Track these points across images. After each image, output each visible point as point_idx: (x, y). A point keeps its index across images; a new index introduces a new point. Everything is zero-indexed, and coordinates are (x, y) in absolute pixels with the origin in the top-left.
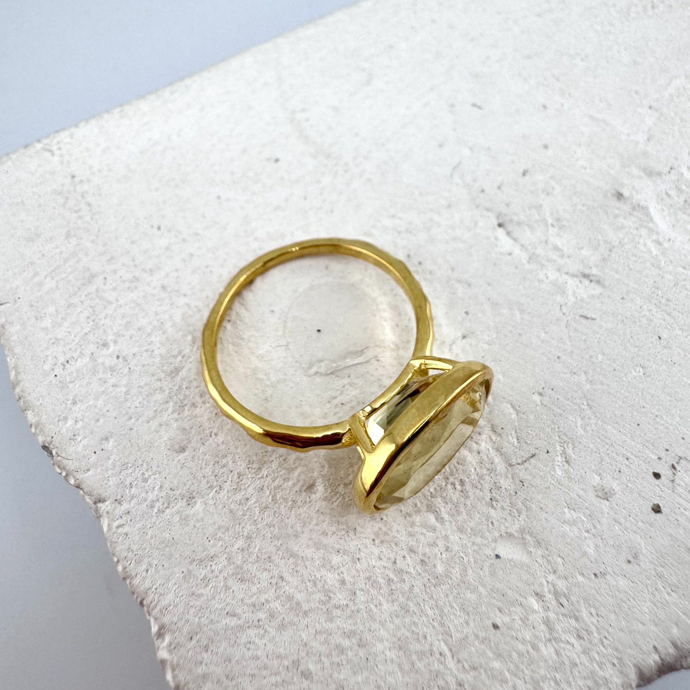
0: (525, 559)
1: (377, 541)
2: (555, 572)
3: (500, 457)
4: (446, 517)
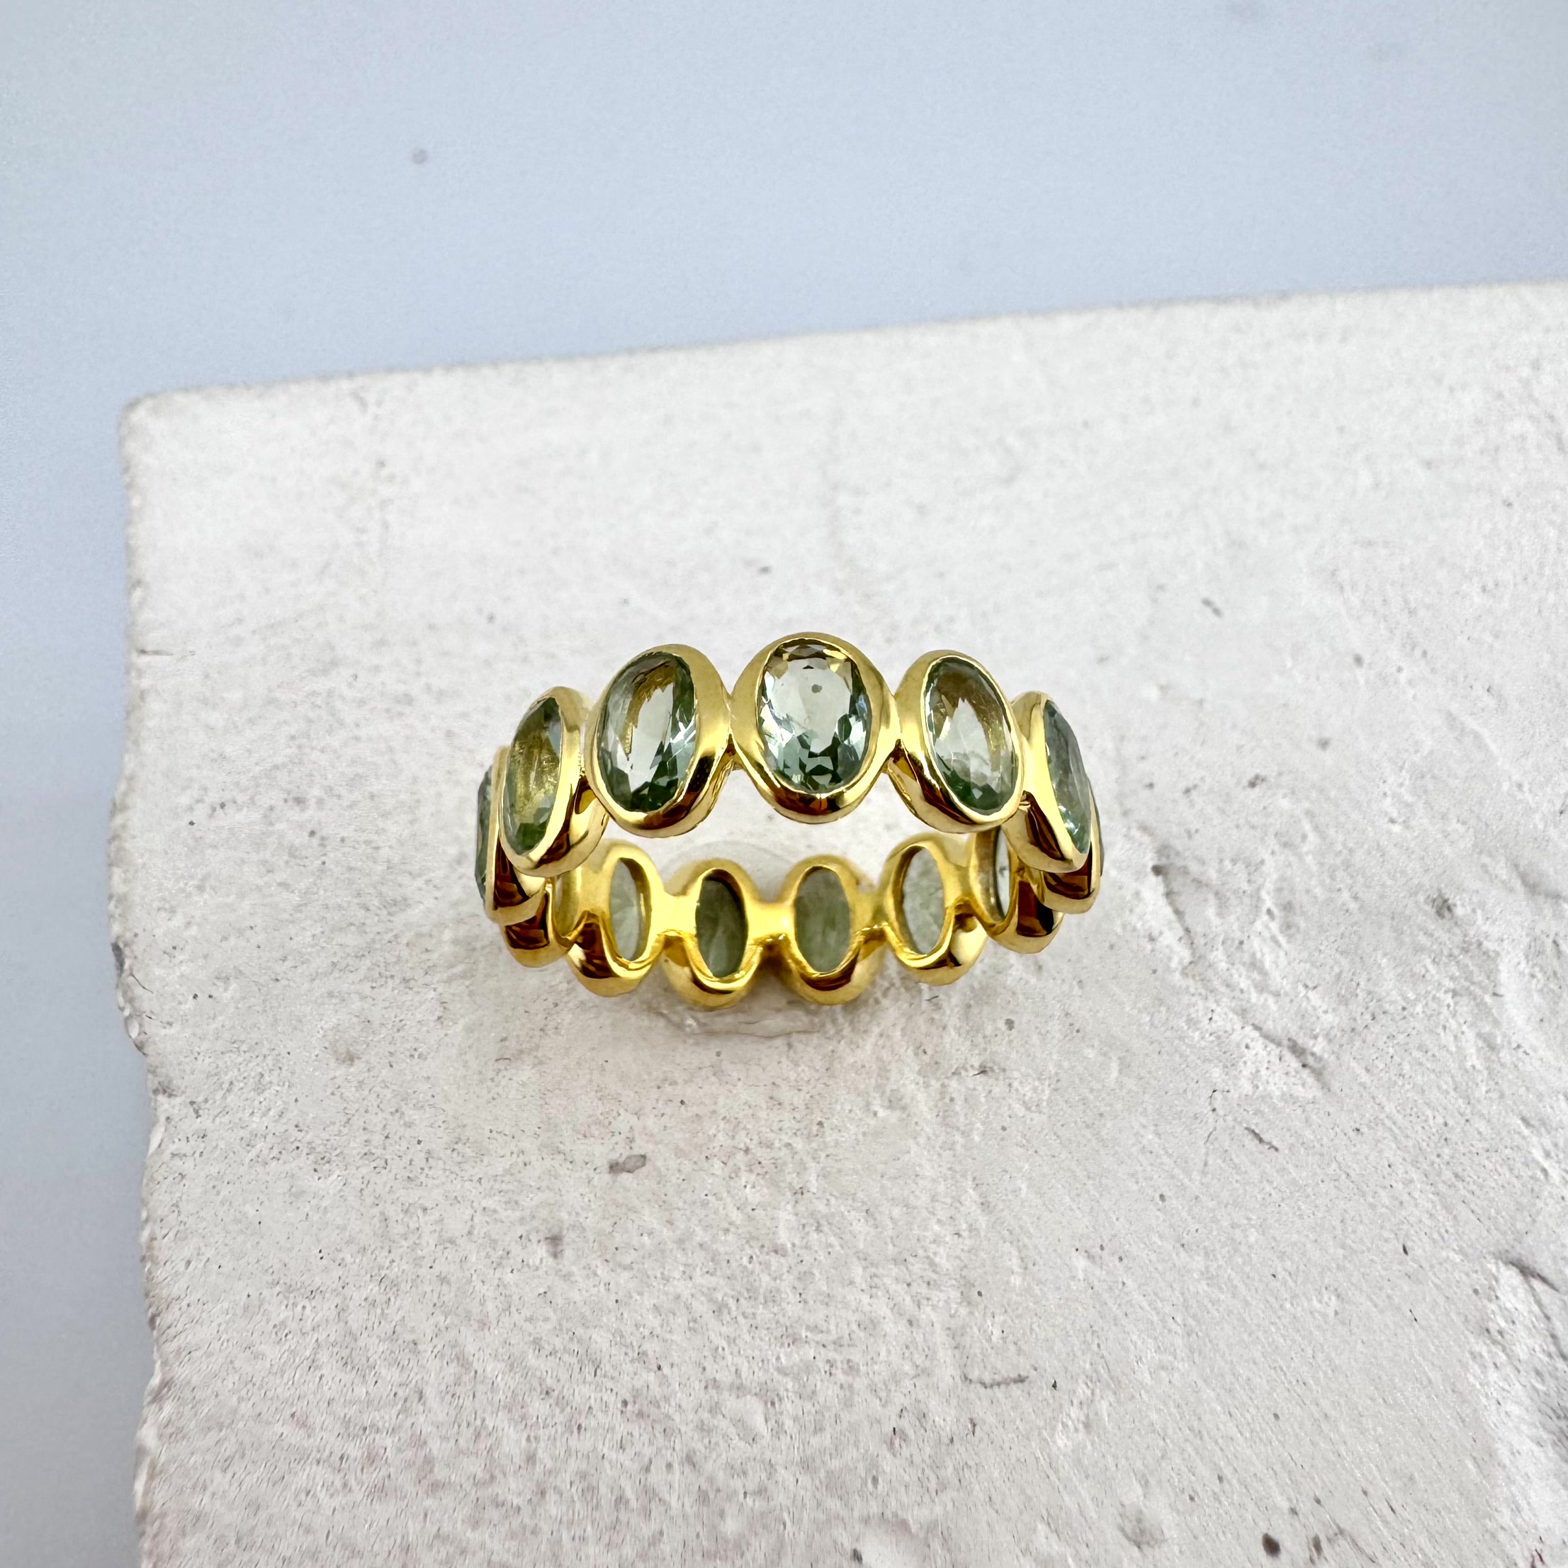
1: (630, 1408)
3: (950, 1352)
4: (788, 1423)
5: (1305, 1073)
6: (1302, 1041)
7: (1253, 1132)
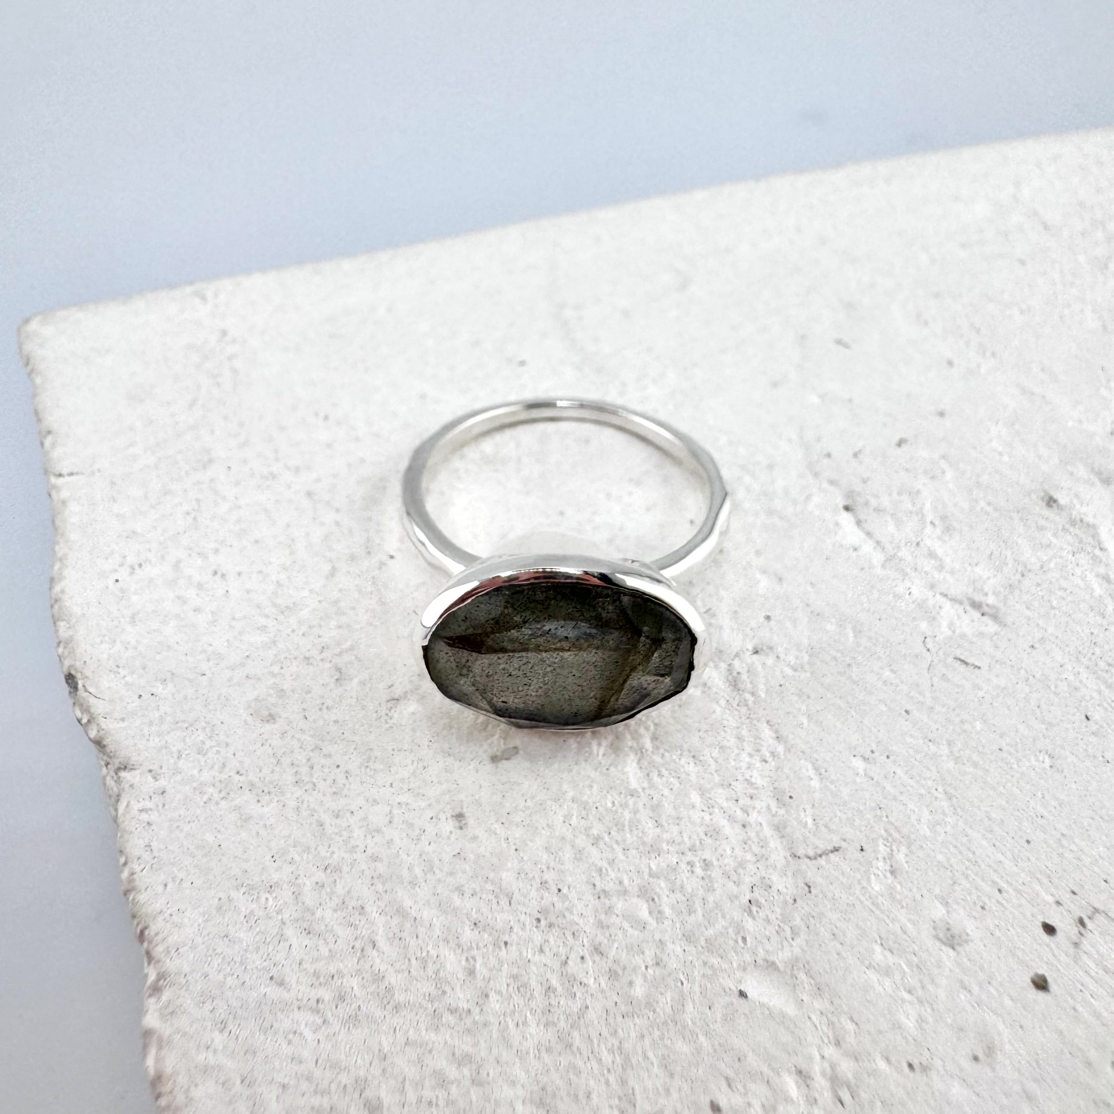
0: (791, 1010)
1: (543, 922)
2: (838, 1043)
3: (778, 841)
4: (668, 911)
5: (985, 618)
6: (978, 598)
7: (960, 659)
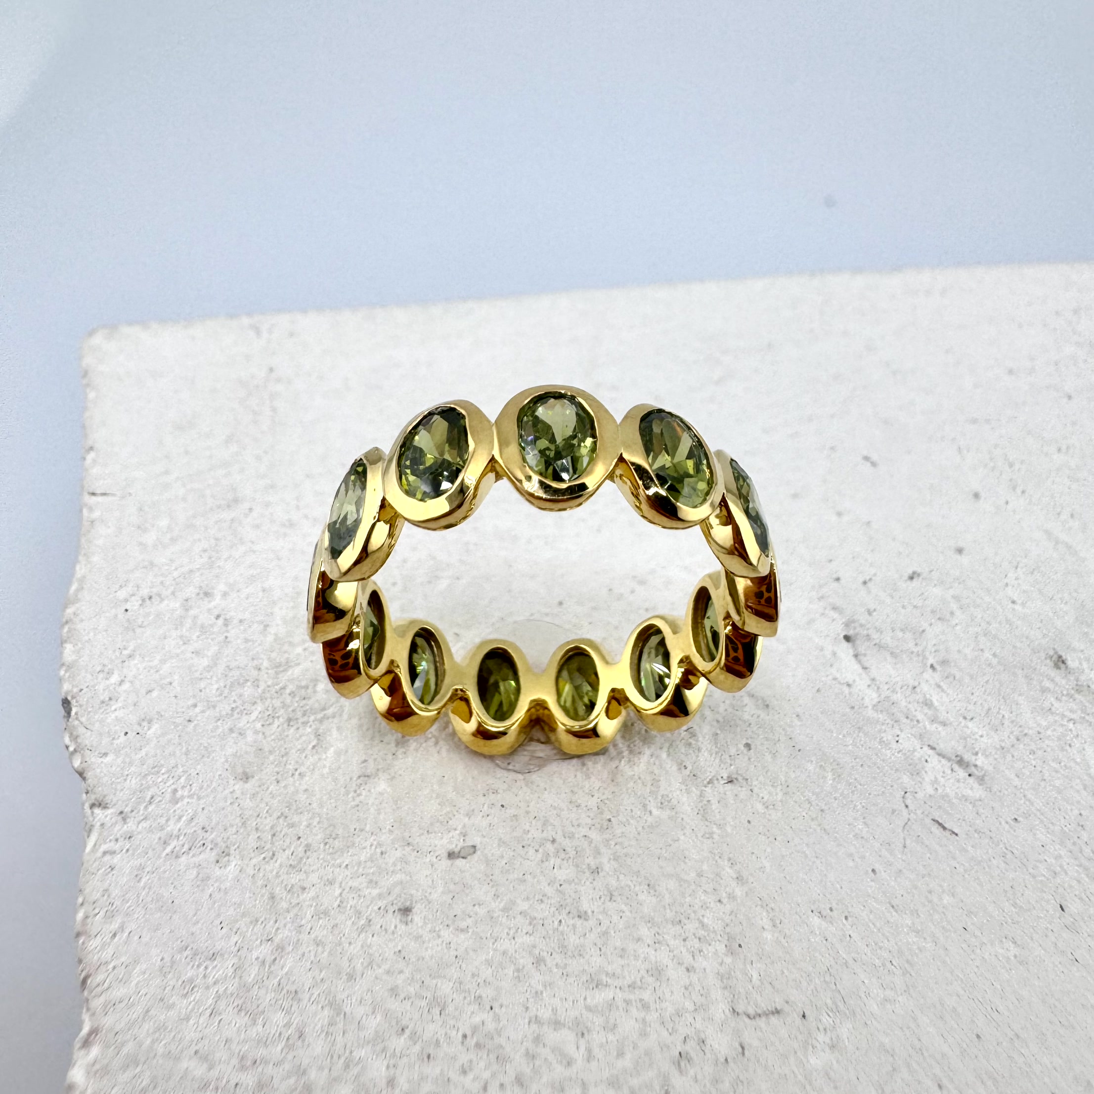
5: (971, 780)
6: (967, 757)
7: (937, 822)
